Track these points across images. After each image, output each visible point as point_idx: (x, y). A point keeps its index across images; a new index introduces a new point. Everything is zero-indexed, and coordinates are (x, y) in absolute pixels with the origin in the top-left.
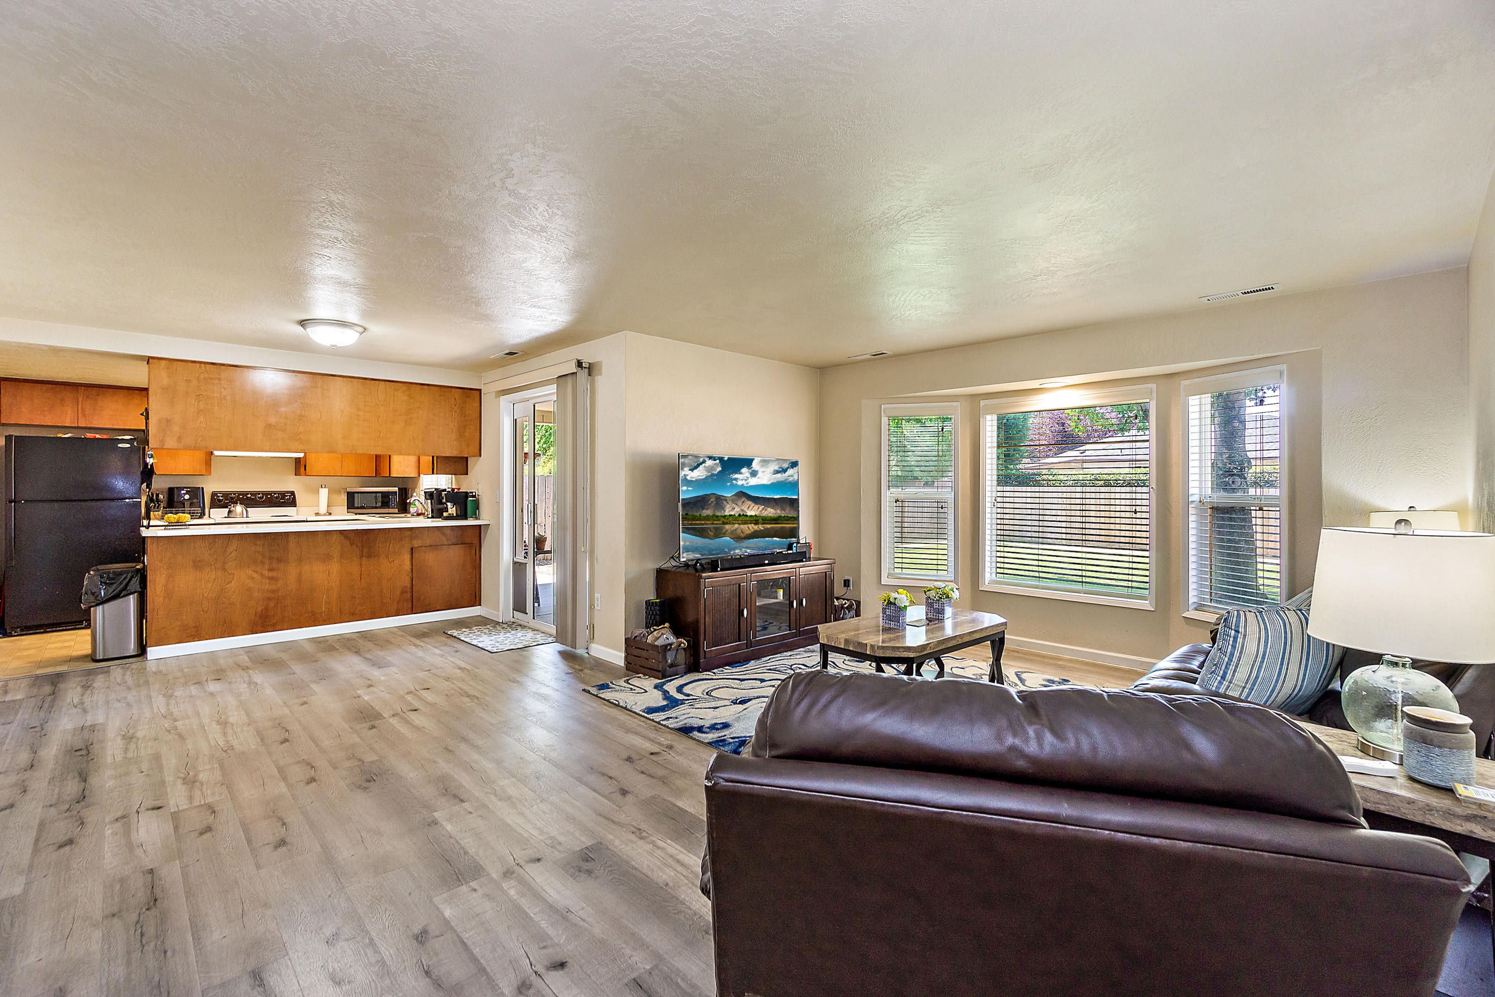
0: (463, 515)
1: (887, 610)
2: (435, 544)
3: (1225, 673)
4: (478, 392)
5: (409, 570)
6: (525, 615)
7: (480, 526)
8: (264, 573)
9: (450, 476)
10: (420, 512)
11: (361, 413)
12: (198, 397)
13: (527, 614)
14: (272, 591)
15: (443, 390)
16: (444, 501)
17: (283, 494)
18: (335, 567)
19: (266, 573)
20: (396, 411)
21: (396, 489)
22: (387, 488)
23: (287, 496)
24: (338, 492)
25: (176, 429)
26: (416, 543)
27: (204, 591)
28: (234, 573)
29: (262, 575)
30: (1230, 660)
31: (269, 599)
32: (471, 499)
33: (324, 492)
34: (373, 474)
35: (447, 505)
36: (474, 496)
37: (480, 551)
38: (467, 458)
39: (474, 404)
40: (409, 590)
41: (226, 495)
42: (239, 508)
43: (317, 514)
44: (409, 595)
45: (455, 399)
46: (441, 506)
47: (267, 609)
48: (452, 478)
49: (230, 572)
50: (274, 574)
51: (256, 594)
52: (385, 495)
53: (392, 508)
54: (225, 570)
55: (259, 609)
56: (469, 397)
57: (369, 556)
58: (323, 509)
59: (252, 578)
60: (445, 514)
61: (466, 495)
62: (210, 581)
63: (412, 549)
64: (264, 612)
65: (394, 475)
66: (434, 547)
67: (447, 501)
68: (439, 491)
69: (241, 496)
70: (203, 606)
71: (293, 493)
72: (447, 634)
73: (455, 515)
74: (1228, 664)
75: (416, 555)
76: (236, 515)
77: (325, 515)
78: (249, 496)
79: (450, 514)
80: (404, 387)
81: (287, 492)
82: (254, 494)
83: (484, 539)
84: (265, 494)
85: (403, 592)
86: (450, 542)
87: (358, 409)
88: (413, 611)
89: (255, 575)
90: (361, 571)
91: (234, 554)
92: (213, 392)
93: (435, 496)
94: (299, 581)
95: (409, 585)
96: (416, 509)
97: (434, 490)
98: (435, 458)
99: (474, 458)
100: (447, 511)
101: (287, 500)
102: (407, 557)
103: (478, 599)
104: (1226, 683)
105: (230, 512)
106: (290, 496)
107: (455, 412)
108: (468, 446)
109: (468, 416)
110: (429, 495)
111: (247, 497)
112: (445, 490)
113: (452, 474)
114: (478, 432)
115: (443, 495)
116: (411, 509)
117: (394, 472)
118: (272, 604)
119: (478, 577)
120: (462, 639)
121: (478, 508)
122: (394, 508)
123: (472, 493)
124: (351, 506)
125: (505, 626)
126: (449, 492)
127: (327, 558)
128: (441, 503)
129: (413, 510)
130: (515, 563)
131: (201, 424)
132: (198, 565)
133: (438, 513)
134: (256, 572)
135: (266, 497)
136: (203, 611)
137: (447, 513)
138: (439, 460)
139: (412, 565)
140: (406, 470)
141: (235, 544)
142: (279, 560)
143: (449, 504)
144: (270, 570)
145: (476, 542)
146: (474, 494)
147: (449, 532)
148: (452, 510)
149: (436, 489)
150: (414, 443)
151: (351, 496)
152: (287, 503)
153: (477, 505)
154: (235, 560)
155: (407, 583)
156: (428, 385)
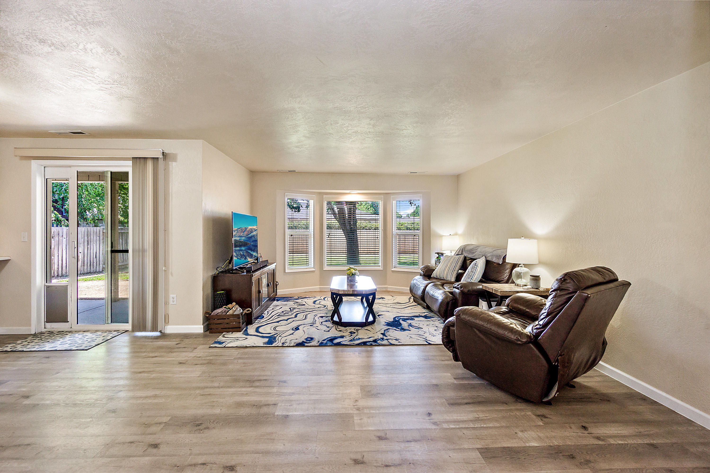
1: (349, 278)
3: (472, 278)
13: (68, 322)
30: (474, 274)
74: (473, 275)
104: (472, 280)
130: (47, 287)
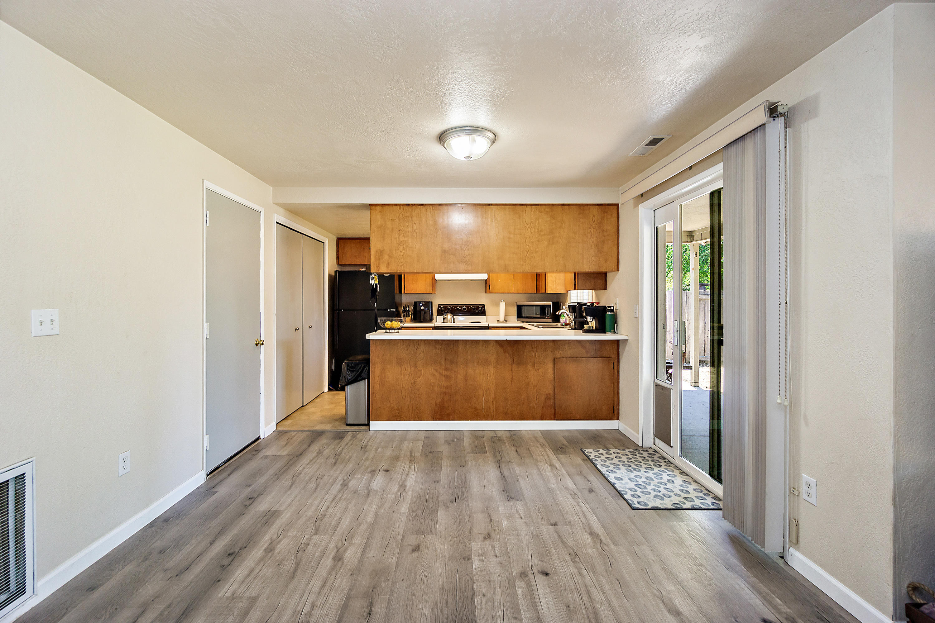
0: (601, 329)
2: (575, 356)
4: (616, 207)
5: (552, 379)
6: (670, 448)
7: (618, 341)
8: (441, 371)
9: (591, 291)
10: (568, 322)
11: (512, 236)
12: (399, 232)
13: (672, 447)
14: (447, 387)
15: (582, 208)
16: (584, 314)
17: (477, 306)
18: (492, 371)
19: (443, 372)
20: (541, 231)
21: (550, 303)
22: (544, 302)
23: (480, 308)
24: (512, 305)
25: (386, 257)
26: (559, 354)
27: (403, 382)
28: (422, 370)
29: (440, 374)
31: (445, 393)
32: (609, 313)
33: (502, 305)
34: (535, 291)
35: (587, 319)
36: (612, 311)
37: (618, 365)
38: (605, 274)
39: (613, 219)
40: (552, 397)
41: (446, 306)
42: (449, 316)
43: (498, 321)
44: (552, 402)
45: (594, 216)
46: (581, 320)
47: (443, 401)
48: (592, 293)
49: (419, 369)
50: (448, 373)
51: (436, 389)
52: (543, 308)
53: (547, 318)
54: (415, 367)
55: (438, 401)
56: (607, 212)
57: (519, 363)
58: (502, 318)
59: (434, 375)
60: (586, 327)
61: (604, 309)
62: (407, 375)
63: (555, 359)
64: (441, 404)
65: (548, 291)
66: (575, 358)
67: (587, 315)
68: (580, 305)
69: (454, 308)
70: (403, 394)
71: (483, 306)
72: (583, 452)
73: (594, 328)
75: (558, 366)
76: (448, 321)
77: (503, 322)
78: (458, 307)
79: (590, 327)
80: (547, 209)
81: (481, 305)
82: (461, 306)
83: (622, 354)
84: (468, 306)
85: (547, 399)
86: (589, 355)
87: (510, 233)
88: (555, 417)
89: (436, 373)
90: (512, 376)
91: (422, 355)
92: (408, 227)
93: (577, 309)
94: (466, 380)
95: (552, 393)
96: (564, 319)
97: (576, 304)
98: (577, 275)
99: (612, 273)
100: (588, 324)
101: (479, 310)
102: (550, 366)
103: (616, 413)
105: (444, 319)
106: (482, 308)
107: (594, 228)
108: (606, 260)
109: (606, 231)
110: (573, 309)
111: (457, 309)
112: (585, 304)
113: (592, 290)
114: (616, 247)
115: (583, 309)
116: (561, 320)
117: (549, 289)
118: (446, 398)
119: (616, 392)
120: (599, 466)
121: (616, 322)
122: (549, 318)
123: (610, 307)
124: (520, 315)
125: (645, 454)
126: (589, 306)
127: (485, 363)
128: (581, 316)
129: (562, 320)
130: (656, 385)
131: (401, 253)
132: (400, 362)
133: (580, 325)
134: (436, 370)
135: (468, 308)
136: (402, 398)
137: (587, 326)
138: (580, 276)
139: (554, 373)
140: (558, 287)
141: (422, 347)
142: (452, 362)
143: (588, 318)
144: (446, 369)
145: (614, 356)
146: (612, 308)
147: (588, 345)
148: (592, 323)
149: (578, 303)
150: (557, 261)
151: (520, 308)
152: (480, 313)
153: (615, 319)
154: (422, 360)
155: (551, 392)
156: (569, 205)
